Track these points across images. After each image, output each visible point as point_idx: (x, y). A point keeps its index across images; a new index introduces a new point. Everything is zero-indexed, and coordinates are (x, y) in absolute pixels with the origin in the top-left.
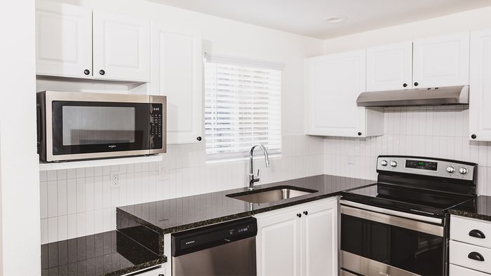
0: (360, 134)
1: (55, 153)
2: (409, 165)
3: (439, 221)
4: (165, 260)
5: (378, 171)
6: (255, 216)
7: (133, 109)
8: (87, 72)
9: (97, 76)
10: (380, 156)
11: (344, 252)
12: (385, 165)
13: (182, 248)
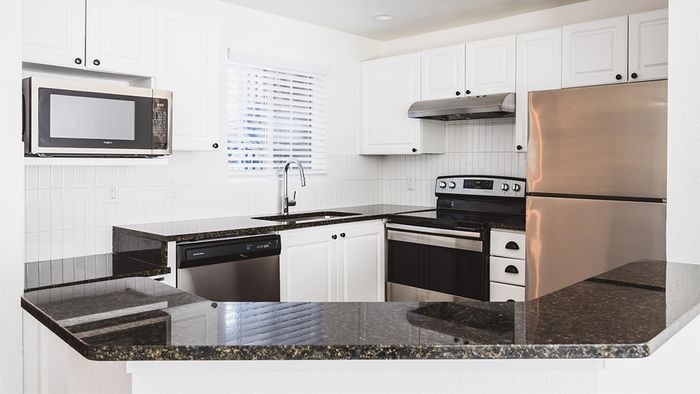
0: (414, 150)
1: (40, 145)
2: (467, 185)
3: (478, 235)
4: (168, 271)
5: (437, 194)
6: (280, 233)
7: (133, 102)
8: (78, 61)
9: (91, 67)
10: (439, 178)
11: (393, 284)
12: (444, 187)
13: (189, 258)
